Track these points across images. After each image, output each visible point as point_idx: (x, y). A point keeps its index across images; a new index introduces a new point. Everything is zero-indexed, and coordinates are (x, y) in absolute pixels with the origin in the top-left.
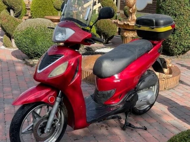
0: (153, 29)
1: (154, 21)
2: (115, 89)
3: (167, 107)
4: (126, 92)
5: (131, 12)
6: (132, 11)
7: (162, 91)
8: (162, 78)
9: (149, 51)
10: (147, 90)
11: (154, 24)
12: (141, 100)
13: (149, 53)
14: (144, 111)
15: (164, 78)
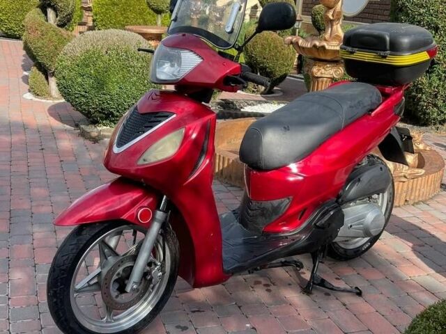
0: (384, 57)
1: (388, 39)
2: (291, 197)
3: (411, 245)
4: (316, 205)
5: (331, 18)
6: (333, 15)
7: (399, 206)
8: (401, 177)
9: (372, 110)
10: (365, 203)
11: (388, 47)
12: (351, 226)
13: (373, 114)
14: (355, 252)
15: (405, 177)
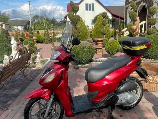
0: (131, 48)
1: (132, 42)
2: (98, 91)
5: (135, 34)
7: (156, 91)
8: (155, 82)
9: (127, 64)
10: (128, 93)
11: (132, 44)
12: (122, 100)
13: (127, 65)
14: (129, 107)
15: (157, 82)
